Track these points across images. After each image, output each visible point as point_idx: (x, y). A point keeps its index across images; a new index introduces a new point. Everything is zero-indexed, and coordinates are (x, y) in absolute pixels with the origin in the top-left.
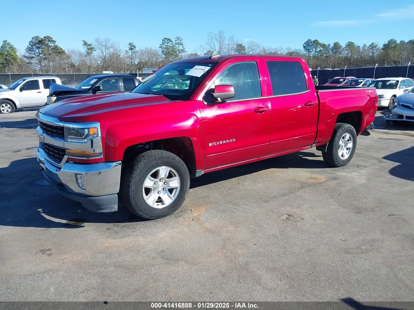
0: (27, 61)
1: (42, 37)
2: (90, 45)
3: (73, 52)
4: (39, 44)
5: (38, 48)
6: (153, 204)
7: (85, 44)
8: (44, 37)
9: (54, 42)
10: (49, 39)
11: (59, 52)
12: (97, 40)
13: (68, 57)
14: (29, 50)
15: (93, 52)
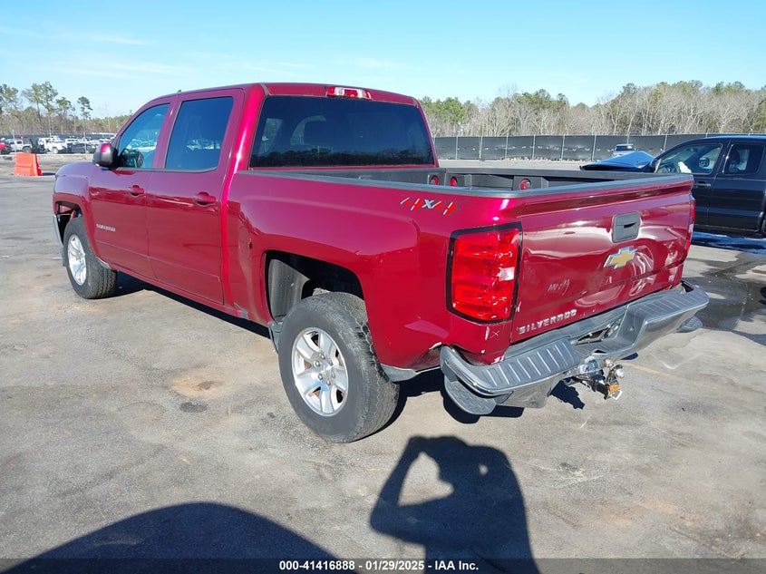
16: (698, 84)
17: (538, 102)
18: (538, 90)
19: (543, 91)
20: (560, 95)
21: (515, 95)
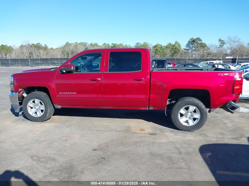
0: (186, 51)
1: (195, 38)
2: (223, 41)
3: (212, 46)
4: (193, 42)
5: (192, 44)
6: (32, 114)
7: (220, 40)
8: (196, 38)
9: (201, 40)
10: (199, 39)
11: (203, 46)
12: (229, 38)
13: (209, 49)
14: (188, 45)
15: (225, 45)
16: (86, 43)
17: (38, 47)
18: (37, 43)
19: (39, 43)
20: (45, 45)
21: (29, 45)
